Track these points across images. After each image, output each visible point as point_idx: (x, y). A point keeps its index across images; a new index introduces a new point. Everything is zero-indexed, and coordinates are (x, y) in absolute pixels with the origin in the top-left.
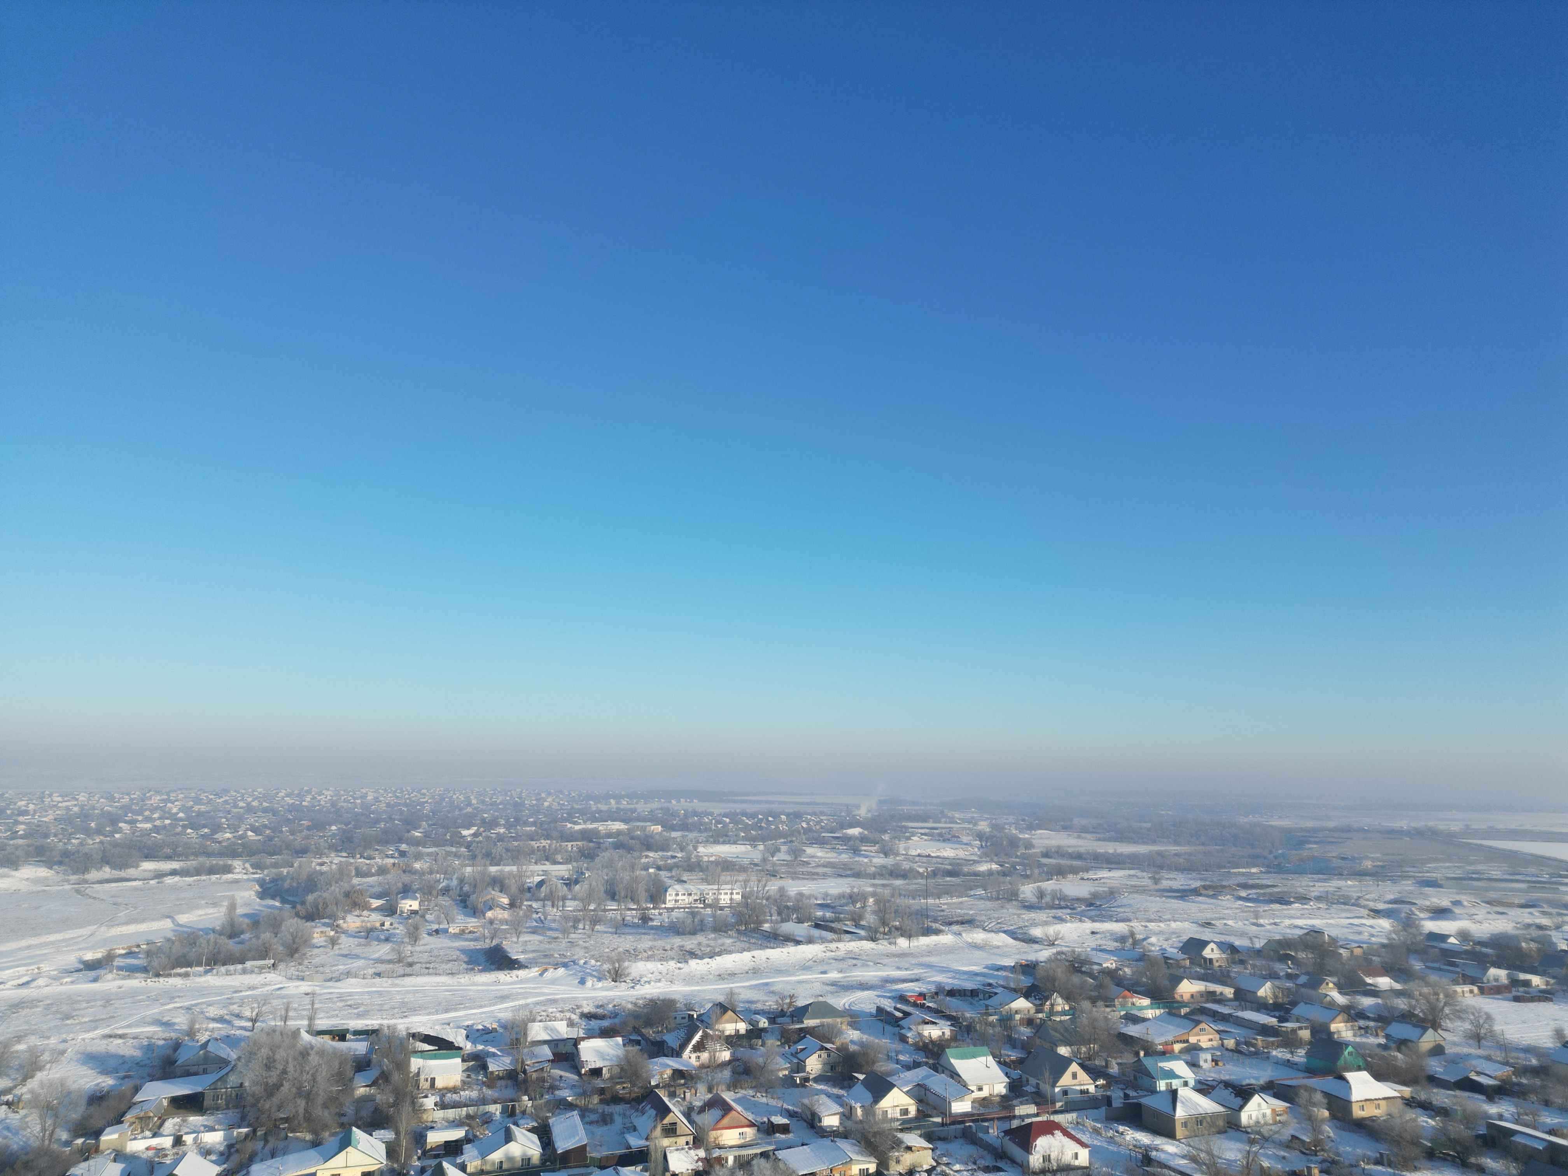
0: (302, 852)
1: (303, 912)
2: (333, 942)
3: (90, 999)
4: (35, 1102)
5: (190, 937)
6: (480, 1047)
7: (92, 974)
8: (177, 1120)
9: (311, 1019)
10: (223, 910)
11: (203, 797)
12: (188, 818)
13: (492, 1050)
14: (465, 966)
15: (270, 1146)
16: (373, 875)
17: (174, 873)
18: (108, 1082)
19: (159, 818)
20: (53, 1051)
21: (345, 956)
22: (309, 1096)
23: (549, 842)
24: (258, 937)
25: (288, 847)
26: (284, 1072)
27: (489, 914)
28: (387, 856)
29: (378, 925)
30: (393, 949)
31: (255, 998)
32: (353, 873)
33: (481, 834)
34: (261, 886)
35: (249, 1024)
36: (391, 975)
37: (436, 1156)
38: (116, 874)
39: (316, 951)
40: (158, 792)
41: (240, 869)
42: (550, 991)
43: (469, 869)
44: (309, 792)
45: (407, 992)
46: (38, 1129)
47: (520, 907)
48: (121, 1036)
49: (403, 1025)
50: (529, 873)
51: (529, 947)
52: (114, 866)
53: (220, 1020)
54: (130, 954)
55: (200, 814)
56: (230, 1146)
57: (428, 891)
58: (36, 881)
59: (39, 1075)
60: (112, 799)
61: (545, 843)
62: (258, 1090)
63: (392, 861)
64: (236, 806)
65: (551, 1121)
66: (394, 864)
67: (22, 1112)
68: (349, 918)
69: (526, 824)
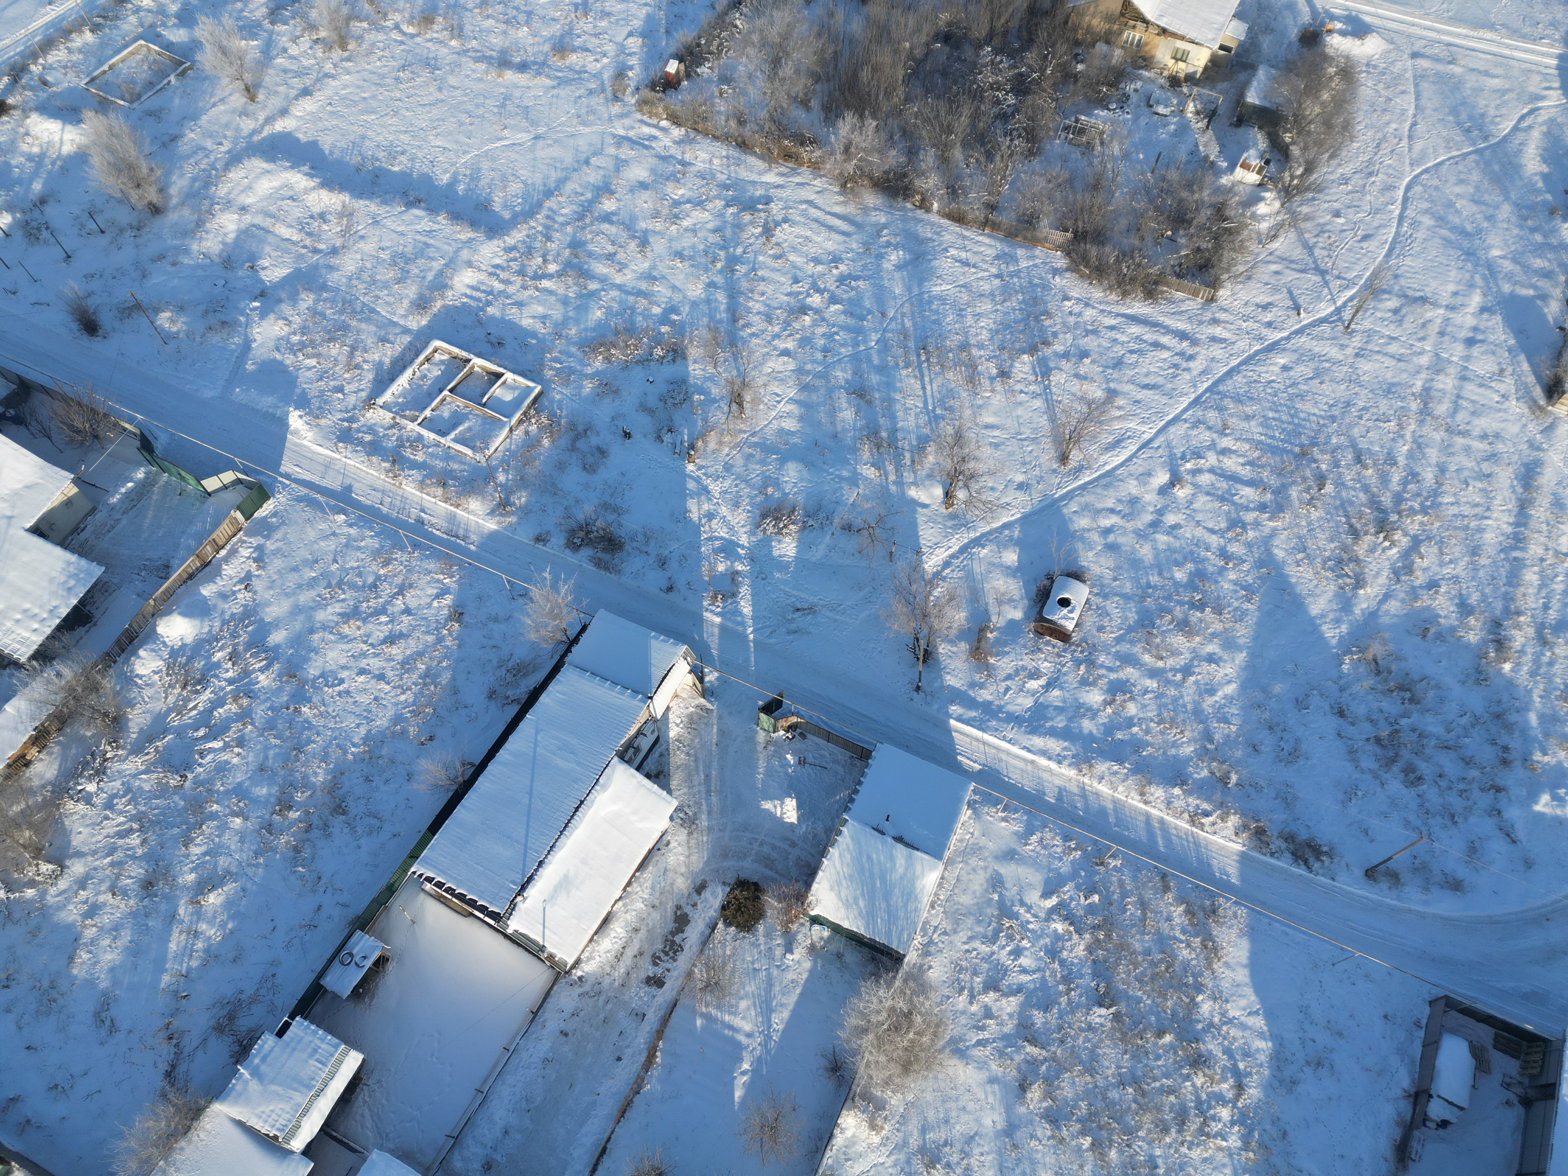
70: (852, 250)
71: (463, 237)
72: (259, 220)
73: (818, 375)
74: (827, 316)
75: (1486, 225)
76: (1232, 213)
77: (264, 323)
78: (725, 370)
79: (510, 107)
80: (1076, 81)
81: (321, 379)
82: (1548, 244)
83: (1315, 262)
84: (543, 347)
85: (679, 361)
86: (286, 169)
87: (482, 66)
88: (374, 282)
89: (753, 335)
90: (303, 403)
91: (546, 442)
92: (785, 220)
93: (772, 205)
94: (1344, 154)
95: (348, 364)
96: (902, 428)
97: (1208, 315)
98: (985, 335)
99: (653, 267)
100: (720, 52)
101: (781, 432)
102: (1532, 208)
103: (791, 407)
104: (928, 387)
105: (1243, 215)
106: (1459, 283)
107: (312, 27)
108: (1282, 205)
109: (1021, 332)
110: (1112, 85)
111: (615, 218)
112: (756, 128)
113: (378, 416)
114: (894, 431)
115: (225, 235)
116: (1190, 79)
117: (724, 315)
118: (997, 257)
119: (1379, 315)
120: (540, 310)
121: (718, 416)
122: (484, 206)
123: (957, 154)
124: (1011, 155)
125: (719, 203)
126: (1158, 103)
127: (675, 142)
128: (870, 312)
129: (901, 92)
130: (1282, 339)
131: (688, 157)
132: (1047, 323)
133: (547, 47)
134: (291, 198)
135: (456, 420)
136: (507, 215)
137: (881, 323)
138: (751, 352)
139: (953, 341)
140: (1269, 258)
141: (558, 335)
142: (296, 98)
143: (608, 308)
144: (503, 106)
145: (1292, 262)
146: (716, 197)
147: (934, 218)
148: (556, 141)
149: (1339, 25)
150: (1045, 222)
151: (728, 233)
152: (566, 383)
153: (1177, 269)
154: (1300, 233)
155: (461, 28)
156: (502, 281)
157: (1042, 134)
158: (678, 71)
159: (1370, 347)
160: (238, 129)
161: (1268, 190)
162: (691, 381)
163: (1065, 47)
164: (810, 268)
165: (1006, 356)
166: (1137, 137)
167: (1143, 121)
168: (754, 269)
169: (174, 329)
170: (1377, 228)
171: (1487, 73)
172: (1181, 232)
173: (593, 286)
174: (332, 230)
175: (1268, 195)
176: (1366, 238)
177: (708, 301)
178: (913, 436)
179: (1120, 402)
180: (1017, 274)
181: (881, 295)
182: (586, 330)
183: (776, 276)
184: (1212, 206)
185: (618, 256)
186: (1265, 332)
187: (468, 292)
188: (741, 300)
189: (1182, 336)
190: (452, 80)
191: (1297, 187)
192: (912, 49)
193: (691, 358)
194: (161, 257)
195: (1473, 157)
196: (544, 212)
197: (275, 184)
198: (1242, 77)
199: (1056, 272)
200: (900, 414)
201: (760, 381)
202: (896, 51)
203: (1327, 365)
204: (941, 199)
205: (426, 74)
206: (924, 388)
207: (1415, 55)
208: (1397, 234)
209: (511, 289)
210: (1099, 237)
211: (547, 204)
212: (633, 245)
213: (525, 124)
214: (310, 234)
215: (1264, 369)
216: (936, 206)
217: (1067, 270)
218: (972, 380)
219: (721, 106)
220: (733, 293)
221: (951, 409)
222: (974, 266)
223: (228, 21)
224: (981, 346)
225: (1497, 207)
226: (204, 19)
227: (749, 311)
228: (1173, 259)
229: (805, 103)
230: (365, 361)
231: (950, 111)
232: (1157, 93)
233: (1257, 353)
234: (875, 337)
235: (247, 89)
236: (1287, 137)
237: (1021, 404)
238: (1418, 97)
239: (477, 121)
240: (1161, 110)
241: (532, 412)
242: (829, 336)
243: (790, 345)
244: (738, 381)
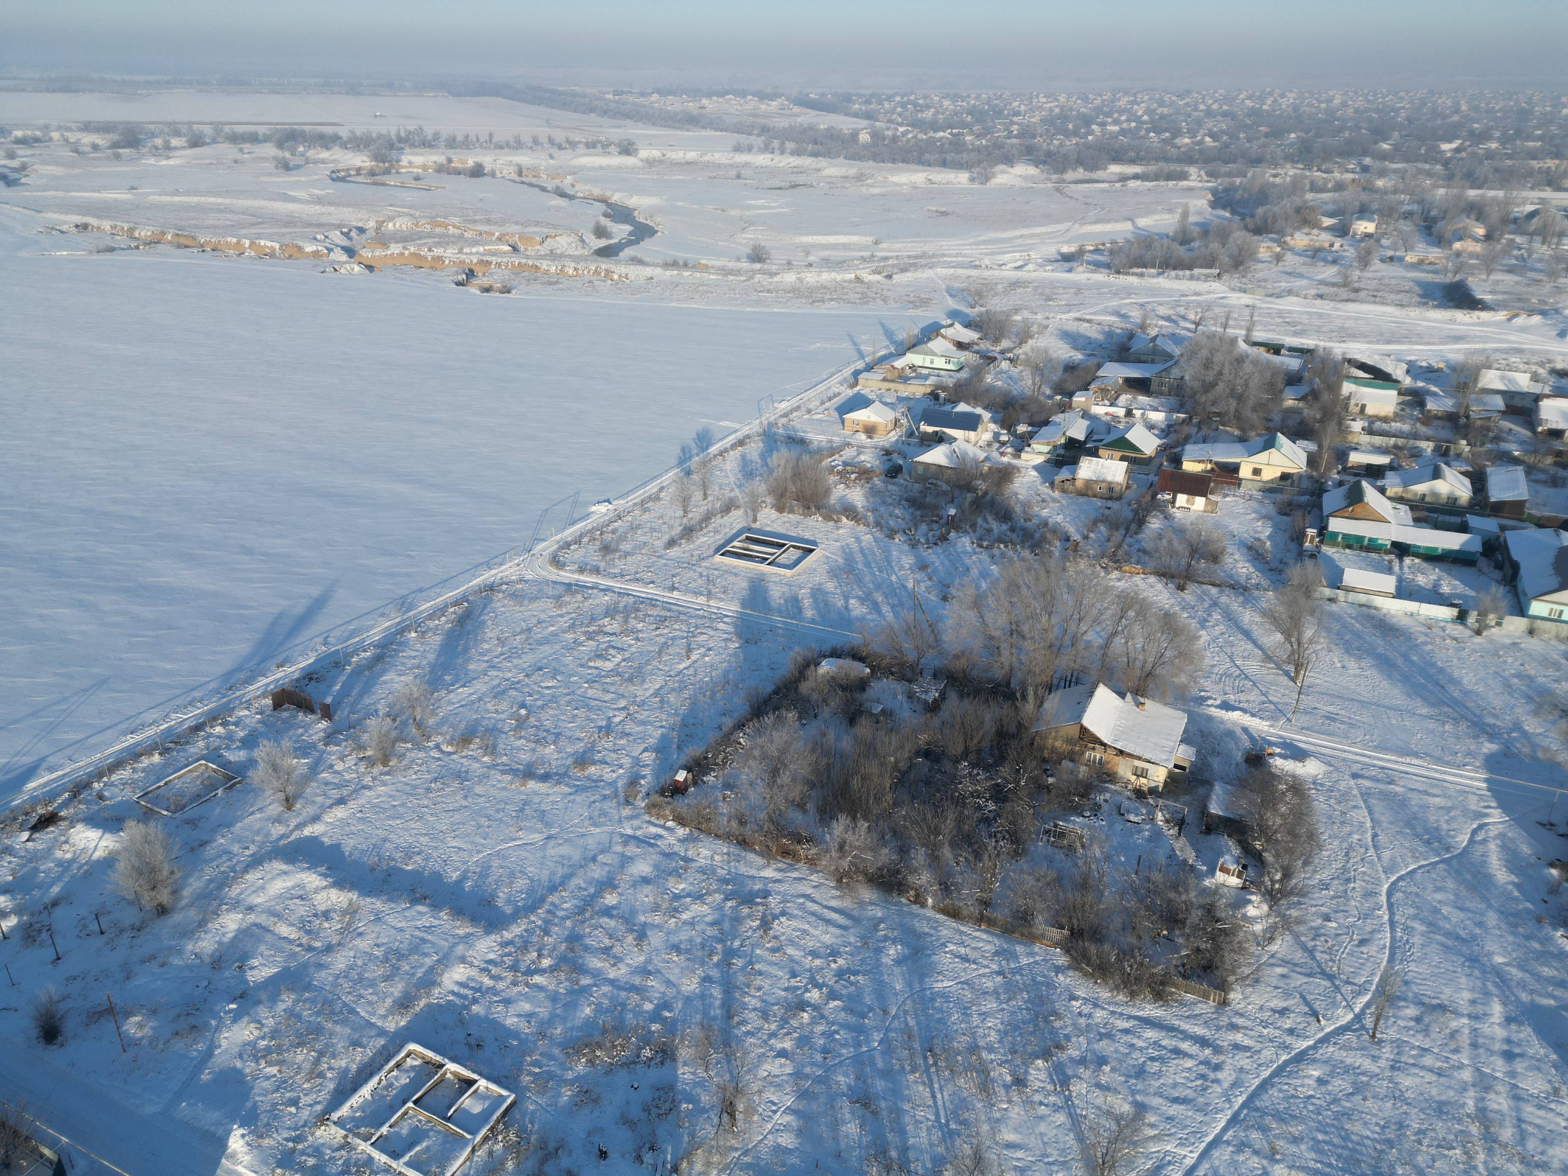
0: (1257, 161)
1: (1251, 226)
2: (1278, 258)
3: (1066, 286)
4: (1028, 362)
5: (1146, 241)
6: (1420, 384)
7: (1067, 265)
8: (1129, 396)
9: (1249, 330)
10: (1177, 217)
11: (1166, 98)
12: (1152, 121)
13: (1434, 389)
14: (1417, 299)
15: (1202, 433)
16: (1328, 191)
17: (1136, 177)
18: (1078, 356)
19: (1127, 121)
20: (1039, 325)
21: (1289, 274)
22: (1240, 398)
23: (1557, 162)
24: (1207, 247)
25: (1243, 156)
26: (1220, 373)
27: (1457, 245)
28: (1347, 171)
29: (1327, 245)
30: (1339, 273)
31: (1199, 304)
32: (1308, 187)
33: (1465, 149)
34: (1214, 195)
35: (1193, 326)
36: (1333, 298)
37: (1356, 475)
38: (1088, 175)
39: (1260, 266)
40: (1126, 93)
41: (1196, 177)
42: (1515, 339)
43: (1441, 191)
44: (1271, 94)
45: (1349, 318)
46: (1030, 382)
47: (1498, 240)
48: (1088, 321)
49: (1339, 349)
50: (1519, 201)
51: (1500, 288)
52: (1086, 169)
53: (1168, 319)
54: (1096, 251)
55: (1162, 117)
56: (1169, 426)
57: (1388, 213)
58: (1026, 178)
59: (1031, 342)
60: (1086, 100)
61: (1551, 163)
62: (1196, 385)
63: (1351, 176)
64: (1196, 109)
65: (1489, 470)
66: (1354, 180)
67: (1020, 368)
68: (1298, 235)
69: (1530, 137)
70: (850, 944)
71: (461, 932)
72: (262, 919)
73: (818, 1080)
74: (826, 1013)
75: (1478, 931)
76: (1223, 915)
77: (235, 1028)
78: (717, 1074)
79: (528, 811)
80: (1049, 791)
81: (277, 1090)
82: (1547, 952)
83: (1319, 966)
84: (525, 1048)
85: (668, 1063)
86: (303, 870)
87: (509, 778)
88: (361, 979)
89: (748, 1033)
90: (249, 1120)
91: (510, 1165)
92: (783, 913)
93: (770, 899)
94: (1316, 861)
95: (312, 1072)
96: (914, 1145)
97: (1224, 1021)
98: (993, 1037)
99: (649, 961)
100: (725, 764)
101: (778, 1149)
102: (1517, 914)
103: (788, 1118)
104: (939, 1096)
105: (1233, 916)
106: (1472, 990)
107: (361, 747)
108: (1271, 908)
109: (1031, 1033)
110: (1082, 796)
111: (615, 912)
112: (756, 828)
113: (329, 1134)
114: (905, 1150)
115: (224, 934)
116: (1153, 791)
117: (718, 1012)
118: (997, 953)
119: (1402, 1023)
120: (527, 1007)
121: (706, 1129)
122: (488, 902)
123: (947, 853)
124: (998, 855)
125: (719, 897)
126: (1128, 812)
127: (679, 841)
128: (871, 1009)
129: (889, 797)
130: (1309, 1048)
131: (690, 854)
132: (1057, 1024)
133: (569, 761)
134: (301, 897)
135: (416, 1136)
136: (508, 910)
137: (884, 1022)
138: (746, 1053)
139: (961, 1042)
140: (1272, 961)
141: (542, 1035)
142: (330, 807)
143: (599, 1005)
144: (522, 810)
145: (1296, 965)
146: (715, 891)
147: (930, 913)
148: (566, 841)
149: (1278, 750)
150: (1039, 919)
151: (726, 925)
152: (543, 1090)
153: (1181, 969)
154: (1296, 936)
155: (495, 747)
156: (493, 977)
157: (1025, 837)
158: (686, 779)
159: (1404, 1059)
160: (268, 835)
161: (1252, 893)
162: (680, 1086)
163: (1034, 763)
164: (808, 961)
165: (1018, 1061)
166: (1115, 841)
167: (1118, 827)
168: (751, 963)
169: (140, 1035)
170: (1372, 932)
171: (1426, 793)
172: (1177, 932)
173: (585, 981)
174: (331, 928)
175: (1253, 898)
176: (1363, 942)
177: (702, 996)
178: (927, 1157)
179: (1152, 1118)
180: (1018, 971)
181: (881, 991)
182: (572, 1029)
183: (773, 970)
184: (1201, 907)
185: (614, 950)
186: (1289, 1040)
187: (456, 989)
188: (737, 995)
189: (1203, 1042)
190: (478, 789)
191: (1279, 891)
192: (896, 762)
193: (680, 1060)
194: (153, 957)
195: (1441, 866)
196: (546, 907)
197: (289, 884)
198: (1201, 791)
199: (1058, 969)
200: (911, 1128)
201: (755, 1087)
202: (882, 764)
203: (1365, 1079)
204: (934, 895)
205: (456, 784)
206: (934, 1097)
207: (1355, 776)
208: (1393, 939)
209: (501, 985)
210: (1096, 935)
211: (550, 899)
212: (630, 939)
213: (539, 825)
214: (308, 932)
215: (1298, 1082)
216: (930, 901)
217: (1069, 967)
218: (986, 1087)
219: (724, 808)
220: (729, 988)
221: (965, 1123)
222: (974, 962)
223: (286, 743)
224: (990, 1049)
225: (1482, 914)
226: (265, 742)
227: (744, 1007)
228: (1175, 959)
229: (801, 807)
230: (330, 1069)
231: (936, 814)
232: (1126, 804)
233: (1286, 1063)
234: (877, 1036)
235: (287, 800)
236: (1258, 845)
237: (1042, 1118)
238: (1370, 812)
239: (494, 824)
240: (1132, 818)
241: (501, 1126)
242: (829, 1035)
243: (787, 1045)
244: (731, 1087)
